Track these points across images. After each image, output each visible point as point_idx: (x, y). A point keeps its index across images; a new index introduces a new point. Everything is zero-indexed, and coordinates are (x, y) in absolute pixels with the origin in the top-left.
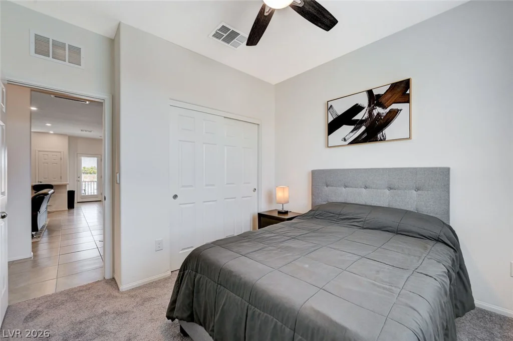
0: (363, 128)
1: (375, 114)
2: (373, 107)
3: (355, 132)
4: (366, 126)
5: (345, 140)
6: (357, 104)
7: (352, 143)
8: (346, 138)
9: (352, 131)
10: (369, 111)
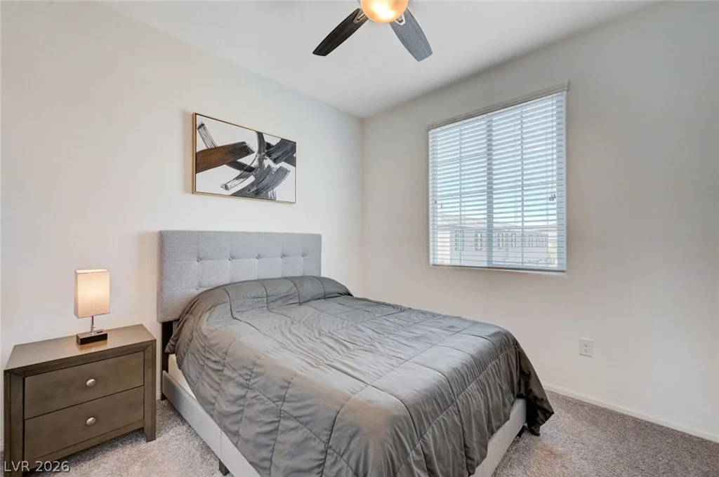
0: (251, 179)
1: (266, 166)
2: (264, 156)
3: (242, 180)
4: (255, 176)
5: (226, 188)
6: (244, 143)
7: (235, 195)
8: (229, 185)
9: (237, 178)
10: (259, 159)
